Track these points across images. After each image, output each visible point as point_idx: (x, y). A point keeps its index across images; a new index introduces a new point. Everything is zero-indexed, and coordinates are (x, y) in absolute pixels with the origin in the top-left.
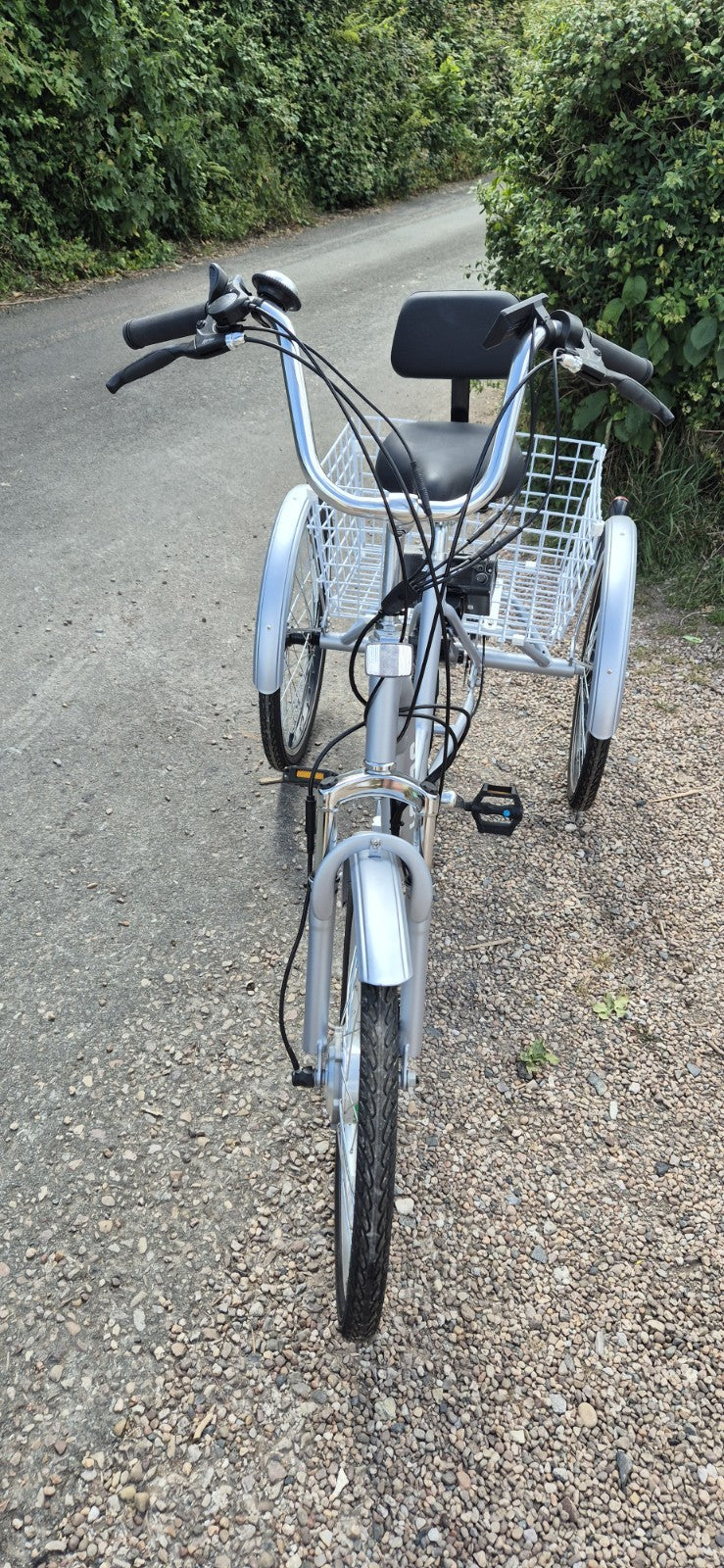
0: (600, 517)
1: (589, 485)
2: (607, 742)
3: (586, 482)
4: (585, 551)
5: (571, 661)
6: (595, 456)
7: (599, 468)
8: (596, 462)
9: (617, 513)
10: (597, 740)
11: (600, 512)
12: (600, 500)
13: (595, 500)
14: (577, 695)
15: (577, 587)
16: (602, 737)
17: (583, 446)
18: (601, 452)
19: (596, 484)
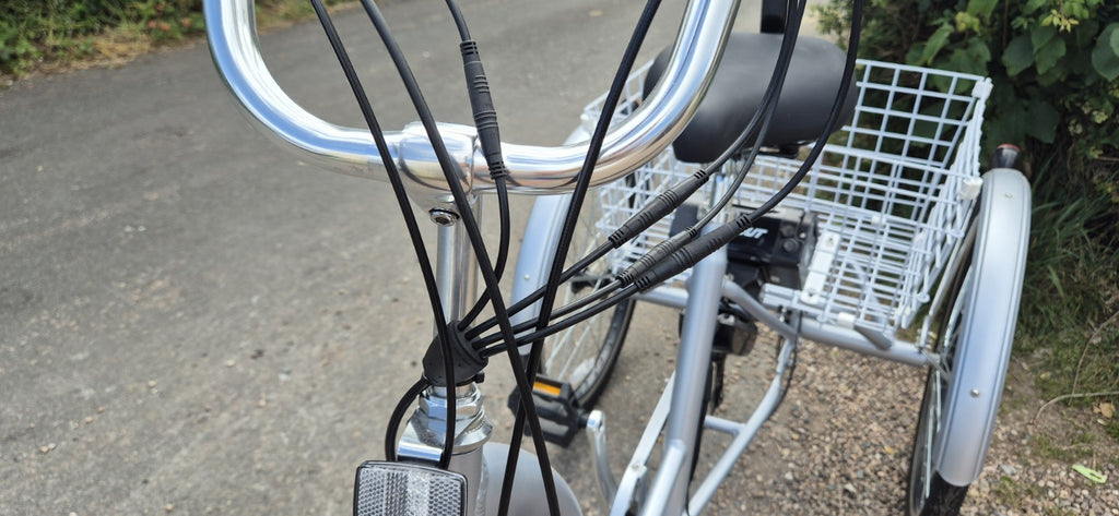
0: (977, 173)
1: (965, 129)
2: (963, 491)
3: (961, 124)
4: (950, 215)
5: (921, 349)
6: (975, 92)
7: (980, 108)
8: (977, 99)
9: (1001, 165)
10: (949, 486)
11: (977, 165)
12: (977, 149)
13: (970, 147)
14: (923, 413)
15: (933, 263)
16: (956, 481)
17: (959, 80)
18: (984, 87)
19: (974, 128)
